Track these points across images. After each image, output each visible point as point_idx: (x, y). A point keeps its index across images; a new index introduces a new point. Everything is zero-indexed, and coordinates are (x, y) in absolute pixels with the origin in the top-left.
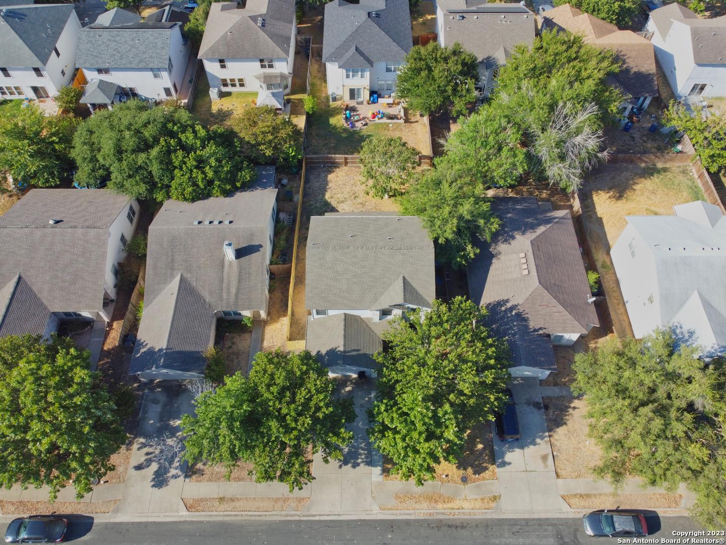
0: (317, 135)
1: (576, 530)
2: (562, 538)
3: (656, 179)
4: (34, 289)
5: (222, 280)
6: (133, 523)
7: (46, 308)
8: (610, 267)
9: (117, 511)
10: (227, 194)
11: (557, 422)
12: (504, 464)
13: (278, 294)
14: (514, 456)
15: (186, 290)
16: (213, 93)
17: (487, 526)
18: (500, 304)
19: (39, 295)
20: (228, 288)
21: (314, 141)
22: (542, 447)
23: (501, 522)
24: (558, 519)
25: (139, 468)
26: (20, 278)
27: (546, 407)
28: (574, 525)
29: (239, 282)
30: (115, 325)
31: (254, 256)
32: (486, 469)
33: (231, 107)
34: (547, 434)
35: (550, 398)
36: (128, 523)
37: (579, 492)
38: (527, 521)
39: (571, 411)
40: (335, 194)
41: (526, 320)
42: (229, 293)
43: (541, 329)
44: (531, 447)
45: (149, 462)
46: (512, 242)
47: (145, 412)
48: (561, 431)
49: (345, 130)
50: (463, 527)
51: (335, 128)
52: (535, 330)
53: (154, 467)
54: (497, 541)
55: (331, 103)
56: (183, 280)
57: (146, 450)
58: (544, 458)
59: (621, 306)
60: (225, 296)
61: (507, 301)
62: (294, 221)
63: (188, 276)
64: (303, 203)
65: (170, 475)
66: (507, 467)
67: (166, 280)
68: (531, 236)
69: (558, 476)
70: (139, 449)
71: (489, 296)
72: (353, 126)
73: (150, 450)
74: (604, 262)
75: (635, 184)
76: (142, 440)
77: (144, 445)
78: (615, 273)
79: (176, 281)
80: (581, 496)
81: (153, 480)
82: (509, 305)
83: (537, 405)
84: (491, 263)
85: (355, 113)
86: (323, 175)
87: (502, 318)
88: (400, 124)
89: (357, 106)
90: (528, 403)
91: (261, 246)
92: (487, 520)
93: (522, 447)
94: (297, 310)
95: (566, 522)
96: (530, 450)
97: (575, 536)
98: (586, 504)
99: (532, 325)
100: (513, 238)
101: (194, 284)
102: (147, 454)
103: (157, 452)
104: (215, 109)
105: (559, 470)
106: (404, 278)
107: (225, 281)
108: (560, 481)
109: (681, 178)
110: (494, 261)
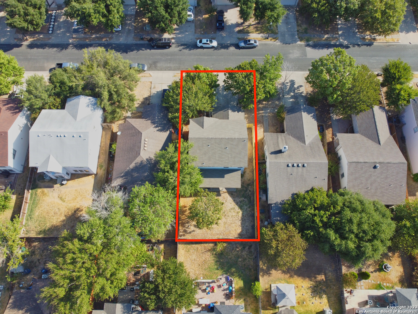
1: (150, 68)
4: (371, 141)
6: (297, 71)
7: (362, 134)
14: (165, 88)
19: (367, 139)
20: (282, 140)
22: (154, 91)
23: (174, 70)
24: (155, 71)
26: (380, 144)
29: (278, 142)
30: (331, 140)
31: (273, 150)
34: (151, 95)
36: (299, 71)
37: (145, 78)
40: (236, 216)
43: (147, 120)
45: (298, 88)
46: (148, 158)
49: (232, 274)
51: (239, 277)
52: (149, 120)
53: (296, 86)
54: (176, 65)
56: (304, 142)
57: (300, 92)
58: (154, 88)
60: (283, 138)
61: (158, 130)
65: (289, 84)
66: (169, 85)
67: (312, 143)
70: (303, 92)
72: (227, 279)
74: (101, 169)
76: (303, 95)
81: (295, 82)
85: (226, 292)
86: (244, 232)
89: (224, 300)
96: (159, 90)
98: (144, 74)
100: (147, 160)
101: (298, 142)
102: (299, 90)
104: (325, 299)
105: (150, 84)
106: (203, 128)
108: (151, 81)
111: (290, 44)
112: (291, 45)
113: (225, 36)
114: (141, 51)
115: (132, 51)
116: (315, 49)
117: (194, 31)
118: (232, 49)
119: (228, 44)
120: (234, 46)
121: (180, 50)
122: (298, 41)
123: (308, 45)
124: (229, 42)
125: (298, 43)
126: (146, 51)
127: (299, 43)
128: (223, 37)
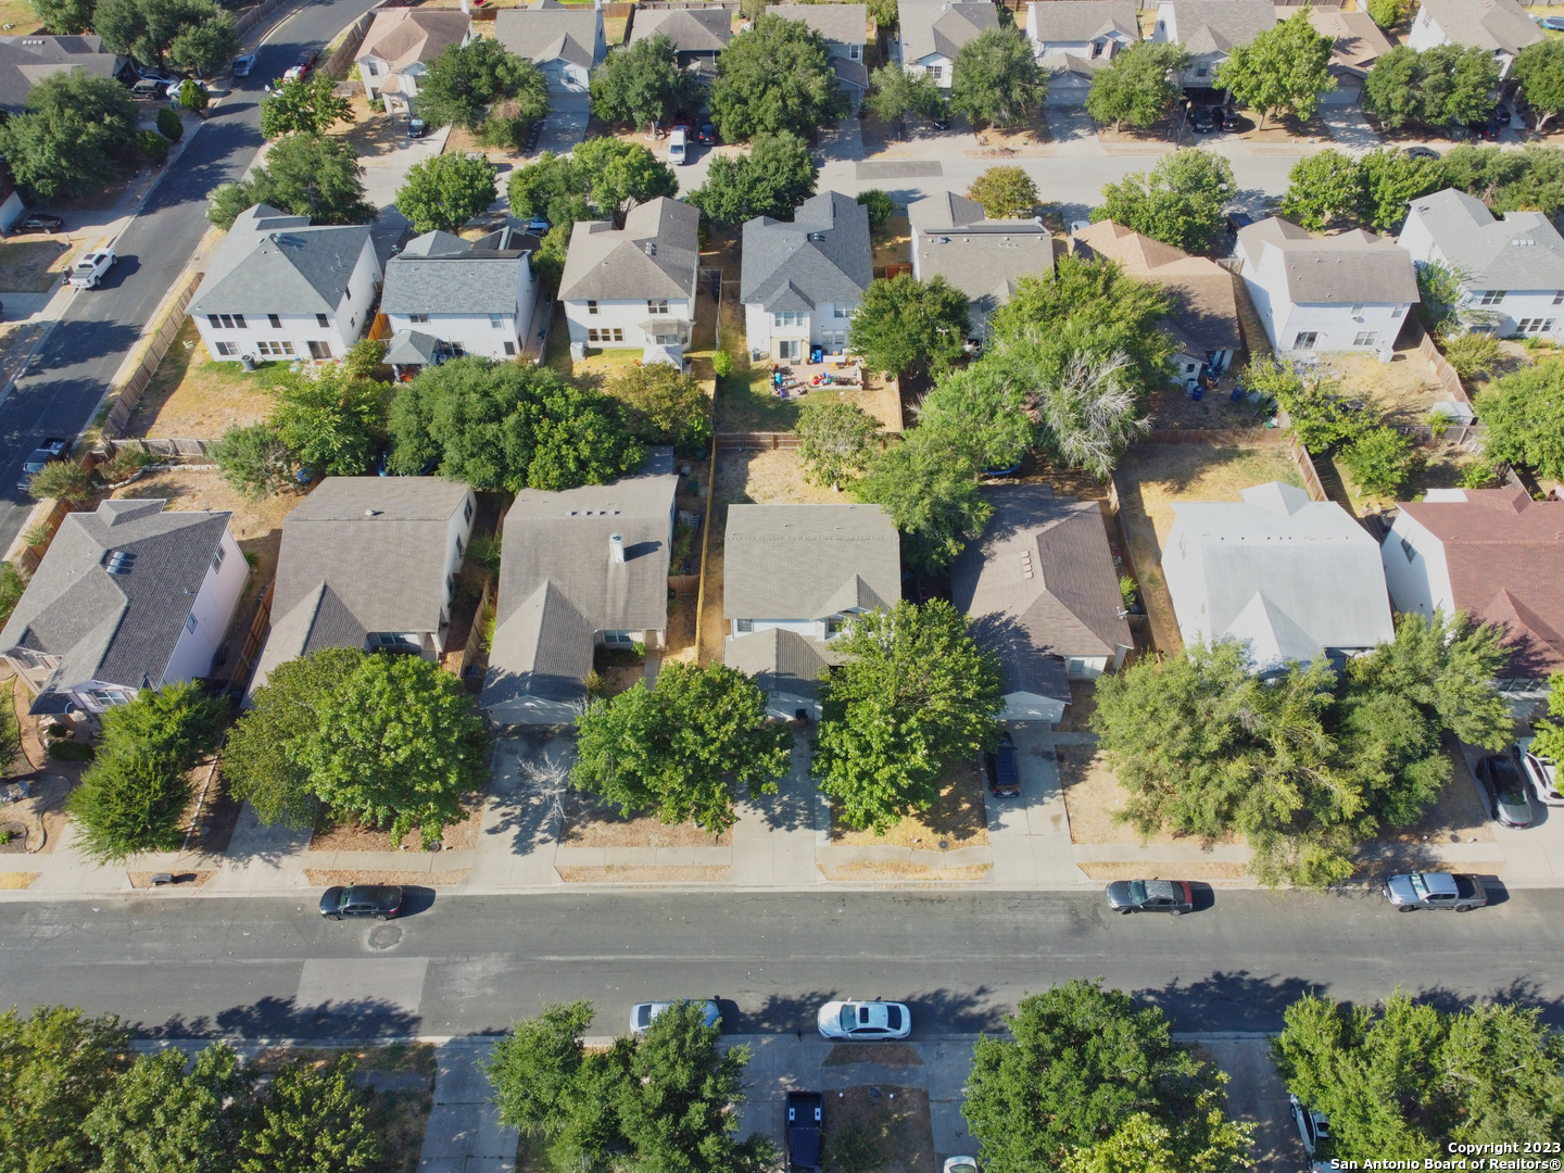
0: (732, 407)
1: (1097, 905)
2: (1077, 914)
3: (1236, 465)
4: (344, 601)
5: (605, 590)
6: (489, 897)
7: (360, 627)
8: (1159, 581)
9: (466, 882)
10: (608, 480)
11: (1075, 777)
12: (998, 826)
13: (680, 618)
14: (1012, 818)
15: (556, 604)
16: (576, 350)
17: (974, 900)
18: (994, 617)
19: (352, 611)
20: (614, 601)
21: (727, 416)
22: (1053, 805)
23: (993, 896)
24: (1072, 892)
25: (493, 831)
26: (325, 587)
27: (1061, 758)
28: (1095, 901)
29: (629, 592)
30: (449, 657)
31: (650, 557)
32: (974, 833)
33: (602, 370)
34: (1060, 791)
35: (1067, 747)
36: (482, 897)
37: (1102, 859)
38: (1029, 895)
39: (1093, 763)
40: (760, 486)
41: (1026, 636)
42: (614, 607)
43: (1046, 648)
44: (1037, 807)
45: (507, 824)
46: (1012, 538)
47: (498, 765)
48: (1078, 790)
49: (773, 399)
50: (941, 901)
51: (758, 397)
52: (1039, 650)
53: (515, 830)
54: (987, 917)
55: (752, 363)
56: (550, 589)
57: (503, 809)
58: (1056, 819)
59: (1174, 631)
60: (609, 610)
61: (1002, 614)
62: (701, 522)
63: (557, 583)
64: (713, 498)
65: (536, 839)
66: (1003, 830)
67: (527, 589)
68: (1036, 531)
69: (1073, 840)
70: (492, 809)
71: (978, 610)
72: (786, 394)
73: (508, 810)
74: (1152, 575)
75: (1203, 471)
76: (495, 799)
77: (499, 805)
78: (1167, 590)
79: (541, 593)
80: (1106, 865)
81: (514, 845)
82: (1004, 618)
83: (1048, 756)
84: (982, 568)
86: (741, 462)
87: (994, 636)
88: (856, 392)
89: (791, 367)
90: (1035, 753)
91: (659, 544)
92: (974, 893)
93: (1024, 806)
94: (706, 638)
95: (1083, 896)
96: (1035, 811)
97: (1095, 912)
98: (1112, 874)
99: (1036, 642)
100: (1014, 533)
101: (566, 594)
102: (504, 815)
103: (518, 812)
104: (578, 372)
105: (1075, 834)
106: (858, 578)
107: (610, 591)
108: (1076, 847)
109: (1274, 463)
110: (986, 564)
111: (487, 1033)
112: (479, 1029)
113: (783, 1074)
114: (1160, 987)
115: (1197, 987)
116: (381, 1006)
117: (933, 1106)
118: (751, 1003)
119: (767, 1032)
120: (743, 1015)
121: (982, 991)
122: (443, 1050)
123: (406, 1024)
124: (766, 1040)
125: (446, 1039)
126: (1138, 989)
127: (440, 1040)
128: (791, 1067)
